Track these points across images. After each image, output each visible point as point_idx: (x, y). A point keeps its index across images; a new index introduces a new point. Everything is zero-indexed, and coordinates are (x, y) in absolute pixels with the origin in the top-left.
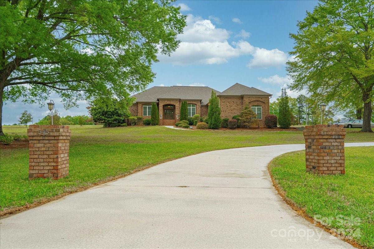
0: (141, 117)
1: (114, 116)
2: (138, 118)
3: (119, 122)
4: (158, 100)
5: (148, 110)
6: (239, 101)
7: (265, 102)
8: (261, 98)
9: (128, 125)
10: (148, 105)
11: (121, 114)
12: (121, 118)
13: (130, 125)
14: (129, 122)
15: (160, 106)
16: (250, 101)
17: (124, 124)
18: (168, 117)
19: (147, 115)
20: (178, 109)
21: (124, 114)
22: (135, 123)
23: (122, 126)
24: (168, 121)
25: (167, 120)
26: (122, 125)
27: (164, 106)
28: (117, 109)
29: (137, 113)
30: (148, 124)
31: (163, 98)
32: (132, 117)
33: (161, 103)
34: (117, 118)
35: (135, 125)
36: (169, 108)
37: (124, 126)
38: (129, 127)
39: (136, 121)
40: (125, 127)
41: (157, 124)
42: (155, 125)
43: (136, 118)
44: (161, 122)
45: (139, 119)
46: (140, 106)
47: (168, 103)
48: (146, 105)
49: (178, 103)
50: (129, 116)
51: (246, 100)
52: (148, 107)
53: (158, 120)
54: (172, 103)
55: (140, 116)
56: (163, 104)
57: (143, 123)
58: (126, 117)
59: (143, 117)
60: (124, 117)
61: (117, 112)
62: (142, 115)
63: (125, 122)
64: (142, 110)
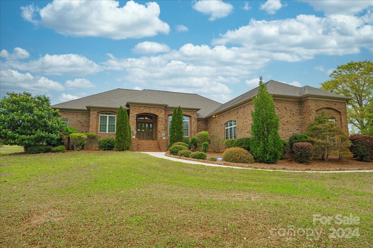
0: (95, 134)
1: (36, 130)
2: (88, 136)
3: (49, 144)
4: (128, 106)
5: (109, 123)
6: (294, 108)
7: (341, 111)
8: (335, 104)
9: (68, 149)
10: (110, 114)
11: (52, 127)
12: (54, 135)
13: (73, 149)
14: (71, 144)
15: (132, 116)
16: (318, 108)
17: (59, 148)
18: (143, 136)
19: (107, 132)
20: (162, 123)
21: (61, 127)
22: (82, 146)
23: (54, 152)
24: (145, 143)
25: (143, 141)
26: (54, 149)
27: (138, 116)
28: (44, 118)
29: (88, 127)
30: (108, 147)
31: (137, 102)
32: (78, 134)
33: (133, 110)
34: (43, 135)
35: (83, 148)
36: (146, 120)
37: (57, 151)
38: (70, 153)
39: (85, 142)
40: (60, 154)
41: (128, 149)
42: (123, 150)
43: (84, 136)
44: (134, 144)
45: (92, 138)
46: (93, 115)
47: (146, 111)
48: (106, 114)
49: (163, 113)
50: (71, 133)
51: (312, 106)
52: (109, 117)
53: (130, 140)
54: (152, 111)
55: (92, 132)
56: (136, 113)
57: (97, 145)
58: (64, 134)
59: (99, 135)
60: (59, 134)
61: (45, 123)
62: (97, 132)
63: (62, 144)
64: (98, 122)
